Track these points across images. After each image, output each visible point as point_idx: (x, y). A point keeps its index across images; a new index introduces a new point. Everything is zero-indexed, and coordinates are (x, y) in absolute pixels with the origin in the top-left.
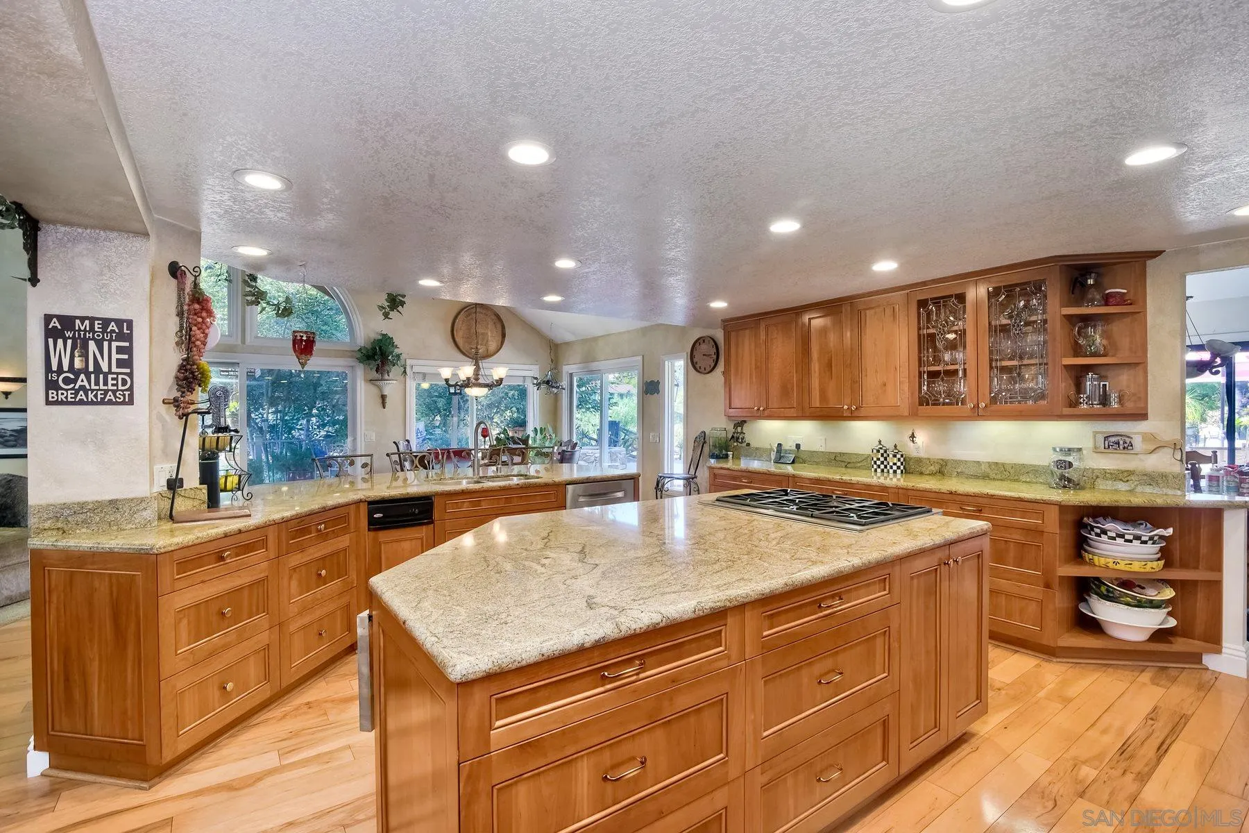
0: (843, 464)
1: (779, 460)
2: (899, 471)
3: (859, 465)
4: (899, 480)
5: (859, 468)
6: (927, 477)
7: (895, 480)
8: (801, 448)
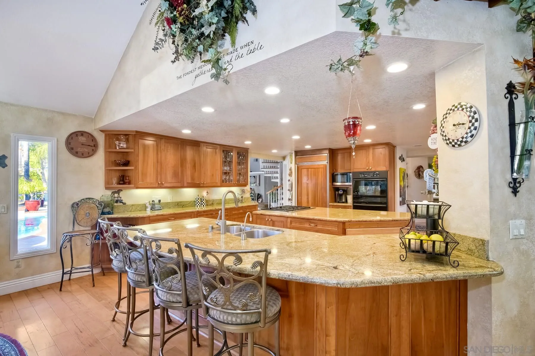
0: (182, 206)
1: (152, 209)
2: (205, 205)
3: (187, 205)
4: (205, 208)
5: (187, 207)
6: (209, 206)
7: (204, 208)
8: (161, 202)
